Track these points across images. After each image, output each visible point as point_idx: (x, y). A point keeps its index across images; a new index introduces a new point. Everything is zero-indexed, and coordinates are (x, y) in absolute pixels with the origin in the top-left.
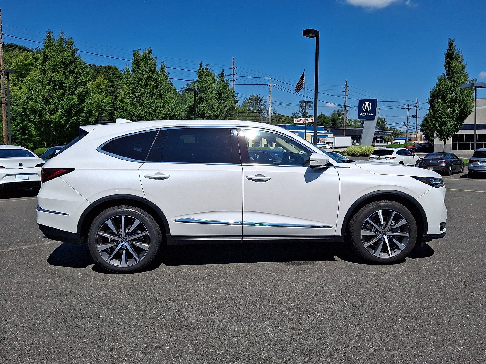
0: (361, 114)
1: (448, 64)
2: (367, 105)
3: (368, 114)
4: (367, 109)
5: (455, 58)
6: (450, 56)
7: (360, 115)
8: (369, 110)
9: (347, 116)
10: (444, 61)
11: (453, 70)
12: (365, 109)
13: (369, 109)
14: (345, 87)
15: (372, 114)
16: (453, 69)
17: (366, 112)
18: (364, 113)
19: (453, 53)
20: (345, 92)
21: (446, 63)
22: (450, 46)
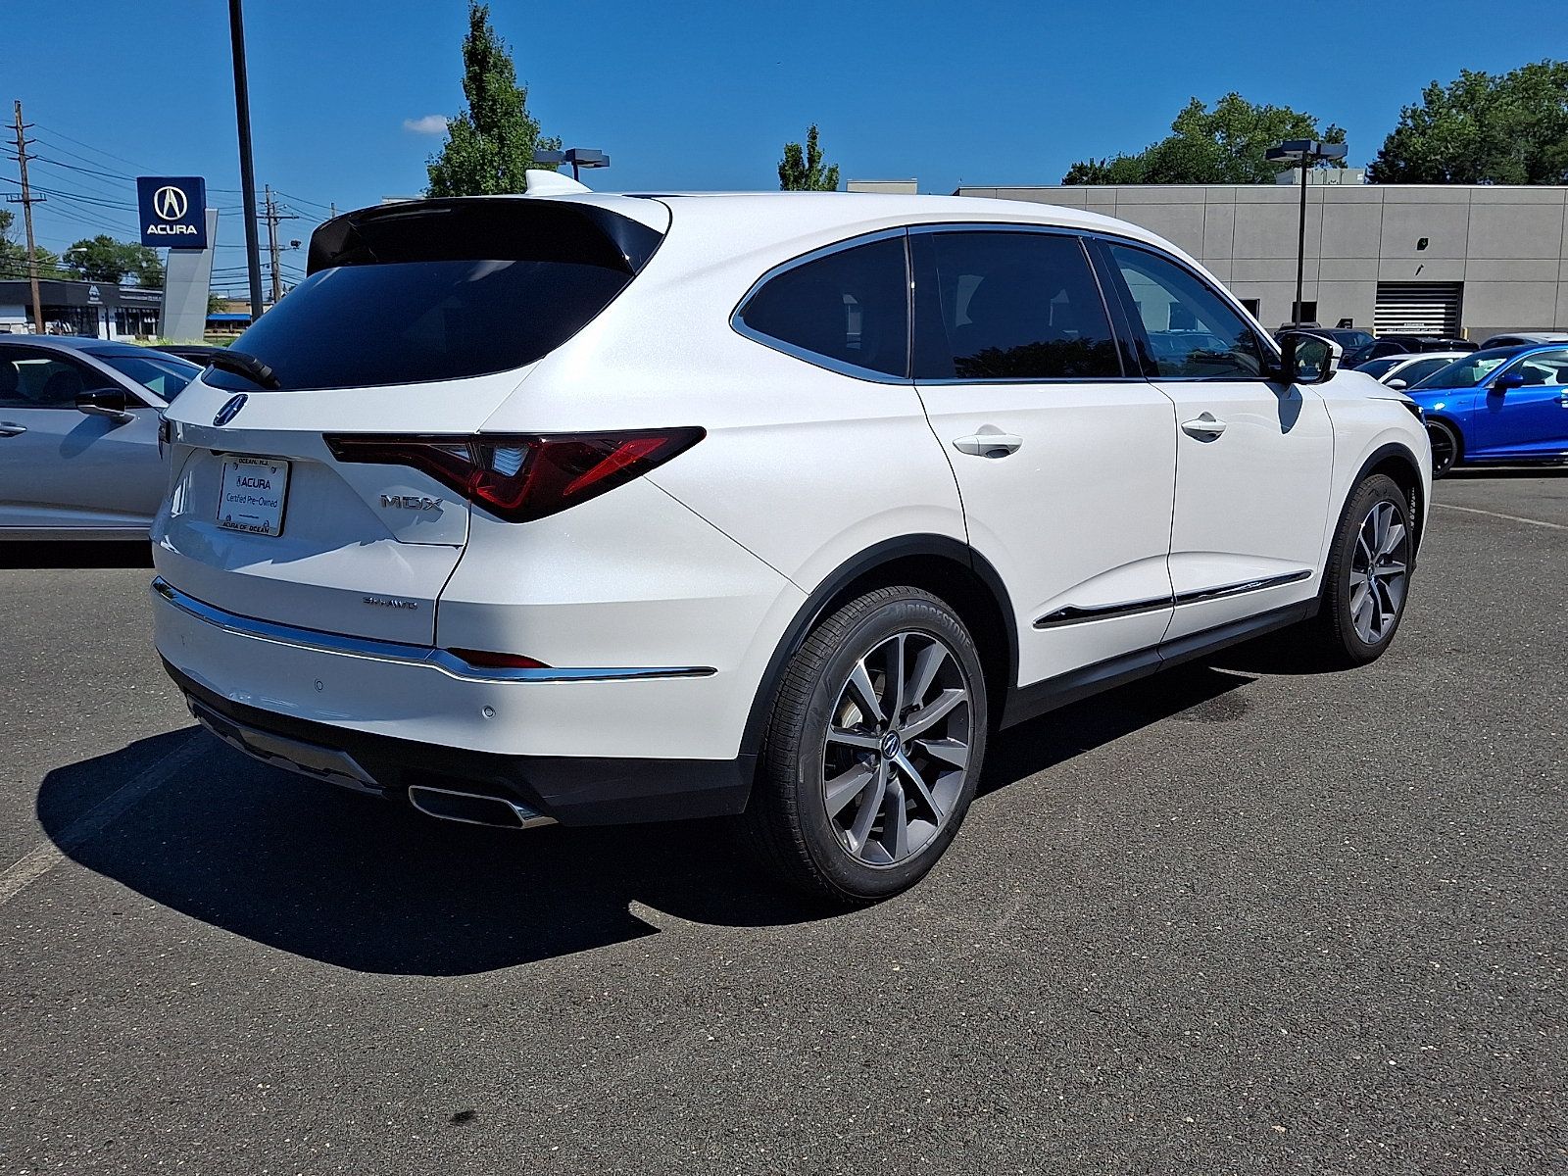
0: (152, 230)
1: (476, 84)
2: (171, 198)
3: (177, 229)
4: (171, 212)
5: (495, 66)
6: (479, 58)
7: (149, 231)
8: (179, 216)
9: (10, 235)
10: (461, 71)
11: (492, 105)
12: (165, 212)
13: (181, 211)
14: (16, 128)
15: (192, 230)
16: (495, 102)
17: (171, 224)
18: (164, 226)
19: (487, 51)
20: (18, 143)
21: (470, 78)
22: (477, 24)
